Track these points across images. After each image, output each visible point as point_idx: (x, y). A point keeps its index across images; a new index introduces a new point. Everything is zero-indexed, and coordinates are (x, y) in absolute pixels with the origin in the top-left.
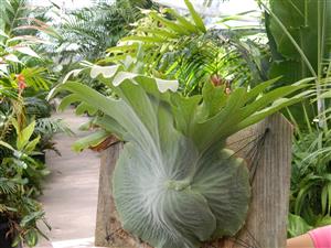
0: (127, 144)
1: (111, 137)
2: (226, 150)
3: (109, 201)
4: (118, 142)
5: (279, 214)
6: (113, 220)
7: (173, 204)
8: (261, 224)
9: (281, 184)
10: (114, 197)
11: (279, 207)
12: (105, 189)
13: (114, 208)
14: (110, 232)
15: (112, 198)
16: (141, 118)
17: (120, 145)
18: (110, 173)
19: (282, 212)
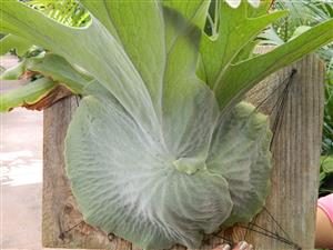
0: (85, 98)
1: (58, 89)
2: (243, 103)
3: (59, 183)
4: (70, 95)
5: (307, 187)
6: (68, 209)
7: (183, 196)
8: (282, 202)
9: (310, 147)
10: (69, 177)
11: (307, 177)
12: (54, 166)
13: (69, 193)
14: (65, 228)
15: (64, 178)
16: (133, 58)
17: (73, 100)
18: (59, 142)
19: (311, 184)
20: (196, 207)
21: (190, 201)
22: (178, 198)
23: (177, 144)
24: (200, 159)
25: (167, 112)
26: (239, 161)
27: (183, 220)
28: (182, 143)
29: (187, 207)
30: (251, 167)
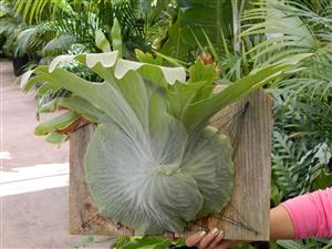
0: (100, 125)
1: (80, 119)
2: (209, 127)
3: (82, 186)
4: (88, 124)
5: (262, 187)
6: (88, 206)
7: (165, 189)
8: (244, 198)
9: (263, 157)
10: (88, 182)
11: (262, 181)
12: (77, 174)
13: (88, 194)
14: (85, 220)
15: (85, 184)
17: (91, 127)
18: (81, 157)
19: (265, 185)
20: (174, 197)
21: (169, 193)
22: (162, 191)
23: (160, 155)
24: (176, 165)
25: (152, 135)
26: (205, 167)
27: (166, 206)
28: (163, 154)
29: (168, 197)
30: (216, 172)
